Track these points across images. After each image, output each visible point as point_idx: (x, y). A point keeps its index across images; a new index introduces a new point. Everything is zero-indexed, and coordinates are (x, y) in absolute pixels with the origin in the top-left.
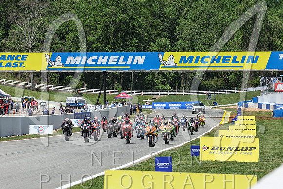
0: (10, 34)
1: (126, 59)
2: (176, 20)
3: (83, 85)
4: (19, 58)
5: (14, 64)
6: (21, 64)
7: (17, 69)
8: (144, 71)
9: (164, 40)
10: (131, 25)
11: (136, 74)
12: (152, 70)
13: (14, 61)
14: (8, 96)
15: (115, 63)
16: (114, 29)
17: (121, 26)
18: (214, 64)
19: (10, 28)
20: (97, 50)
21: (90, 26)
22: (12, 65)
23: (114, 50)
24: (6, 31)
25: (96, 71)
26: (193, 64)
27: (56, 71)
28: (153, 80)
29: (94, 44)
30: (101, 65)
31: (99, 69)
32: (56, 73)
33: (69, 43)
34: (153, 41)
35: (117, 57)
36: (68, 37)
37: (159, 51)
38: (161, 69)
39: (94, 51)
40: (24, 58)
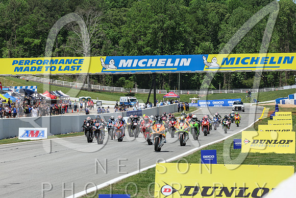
0: (68, 40)
1: (173, 62)
2: (218, 25)
3: (134, 85)
4: (76, 62)
5: (72, 67)
6: (78, 67)
7: (75, 72)
8: (190, 72)
9: (207, 44)
10: (177, 30)
11: (183, 75)
12: (198, 71)
13: (72, 64)
14: (67, 97)
15: (164, 65)
16: (162, 34)
17: (169, 32)
18: (254, 65)
19: (67, 35)
20: (147, 53)
21: (140, 32)
22: (70, 68)
23: (162, 53)
24: (64, 37)
25: (146, 73)
26: (234, 65)
27: (110, 73)
28: (198, 80)
29: (144, 48)
30: (151, 67)
31: (149, 71)
32: (110, 75)
33: (121, 48)
34: (198, 45)
35: (165, 60)
36: (121, 42)
37: (203, 53)
38: (205, 70)
39: (145, 55)
40: (81, 62)
